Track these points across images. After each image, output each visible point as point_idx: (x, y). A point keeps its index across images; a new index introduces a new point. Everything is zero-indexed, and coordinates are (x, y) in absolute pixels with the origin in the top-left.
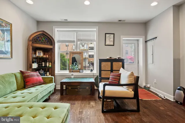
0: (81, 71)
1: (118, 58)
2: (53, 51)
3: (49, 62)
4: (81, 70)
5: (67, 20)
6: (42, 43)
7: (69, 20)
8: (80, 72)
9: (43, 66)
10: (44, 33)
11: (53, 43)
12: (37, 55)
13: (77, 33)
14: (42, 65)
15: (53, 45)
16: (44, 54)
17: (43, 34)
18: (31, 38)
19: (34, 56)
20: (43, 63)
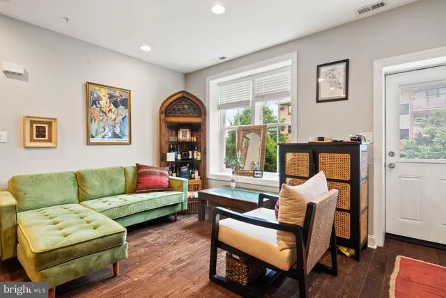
0: (257, 174)
1: (351, 140)
2: (202, 127)
3: (197, 150)
4: (259, 172)
5: (224, 58)
6: (183, 115)
7: (229, 56)
8: (255, 175)
9: (190, 157)
10: (185, 95)
11: (202, 112)
12: (181, 137)
13: (253, 81)
14: (188, 155)
15: (203, 116)
16: (192, 136)
17: (183, 97)
18: (163, 108)
19: (173, 139)
20: (190, 152)
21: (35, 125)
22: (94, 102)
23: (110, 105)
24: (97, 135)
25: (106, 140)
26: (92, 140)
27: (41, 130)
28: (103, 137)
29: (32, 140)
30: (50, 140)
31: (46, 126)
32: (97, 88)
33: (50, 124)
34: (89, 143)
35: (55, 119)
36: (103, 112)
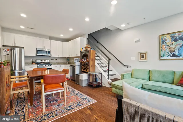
21: (141, 54)
22: (163, 42)
23: (172, 41)
24: (164, 56)
25: (169, 58)
26: (161, 58)
27: (143, 56)
28: (167, 57)
29: (140, 59)
30: (145, 59)
31: (144, 54)
32: (164, 36)
33: (145, 54)
34: (160, 60)
35: (147, 52)
36: (167, 45)
